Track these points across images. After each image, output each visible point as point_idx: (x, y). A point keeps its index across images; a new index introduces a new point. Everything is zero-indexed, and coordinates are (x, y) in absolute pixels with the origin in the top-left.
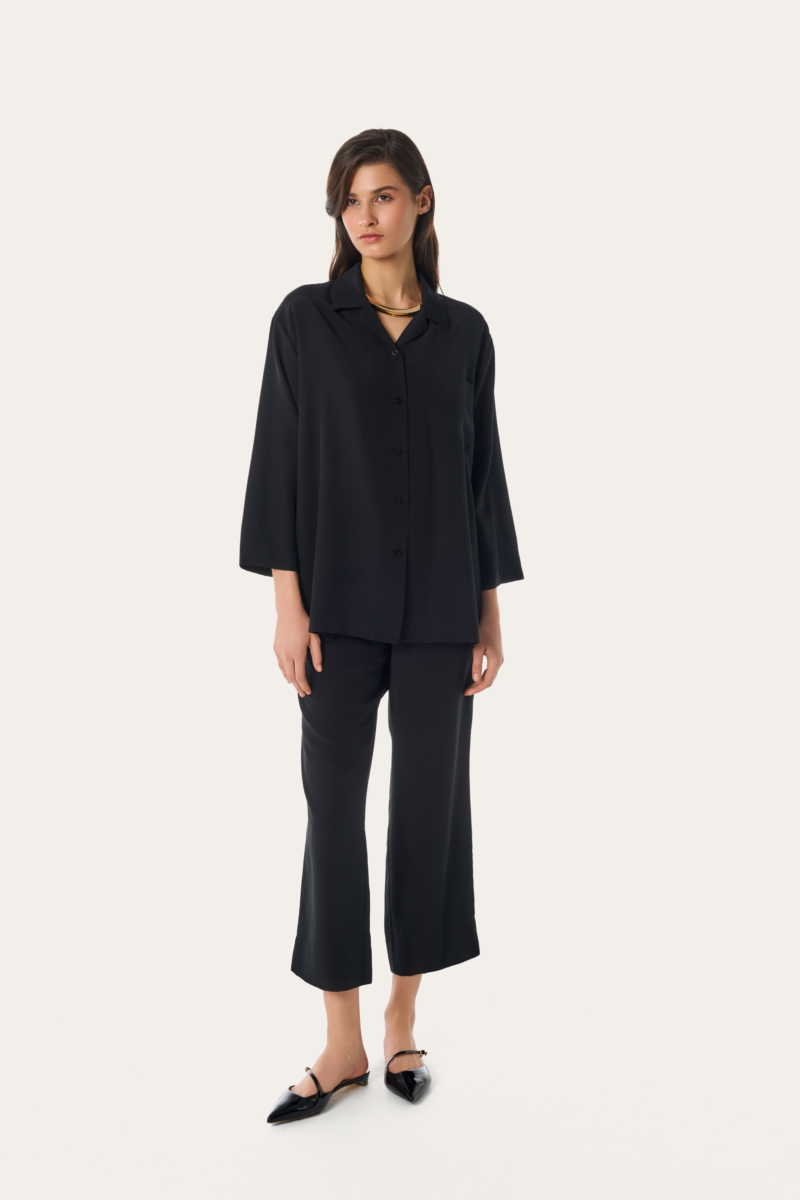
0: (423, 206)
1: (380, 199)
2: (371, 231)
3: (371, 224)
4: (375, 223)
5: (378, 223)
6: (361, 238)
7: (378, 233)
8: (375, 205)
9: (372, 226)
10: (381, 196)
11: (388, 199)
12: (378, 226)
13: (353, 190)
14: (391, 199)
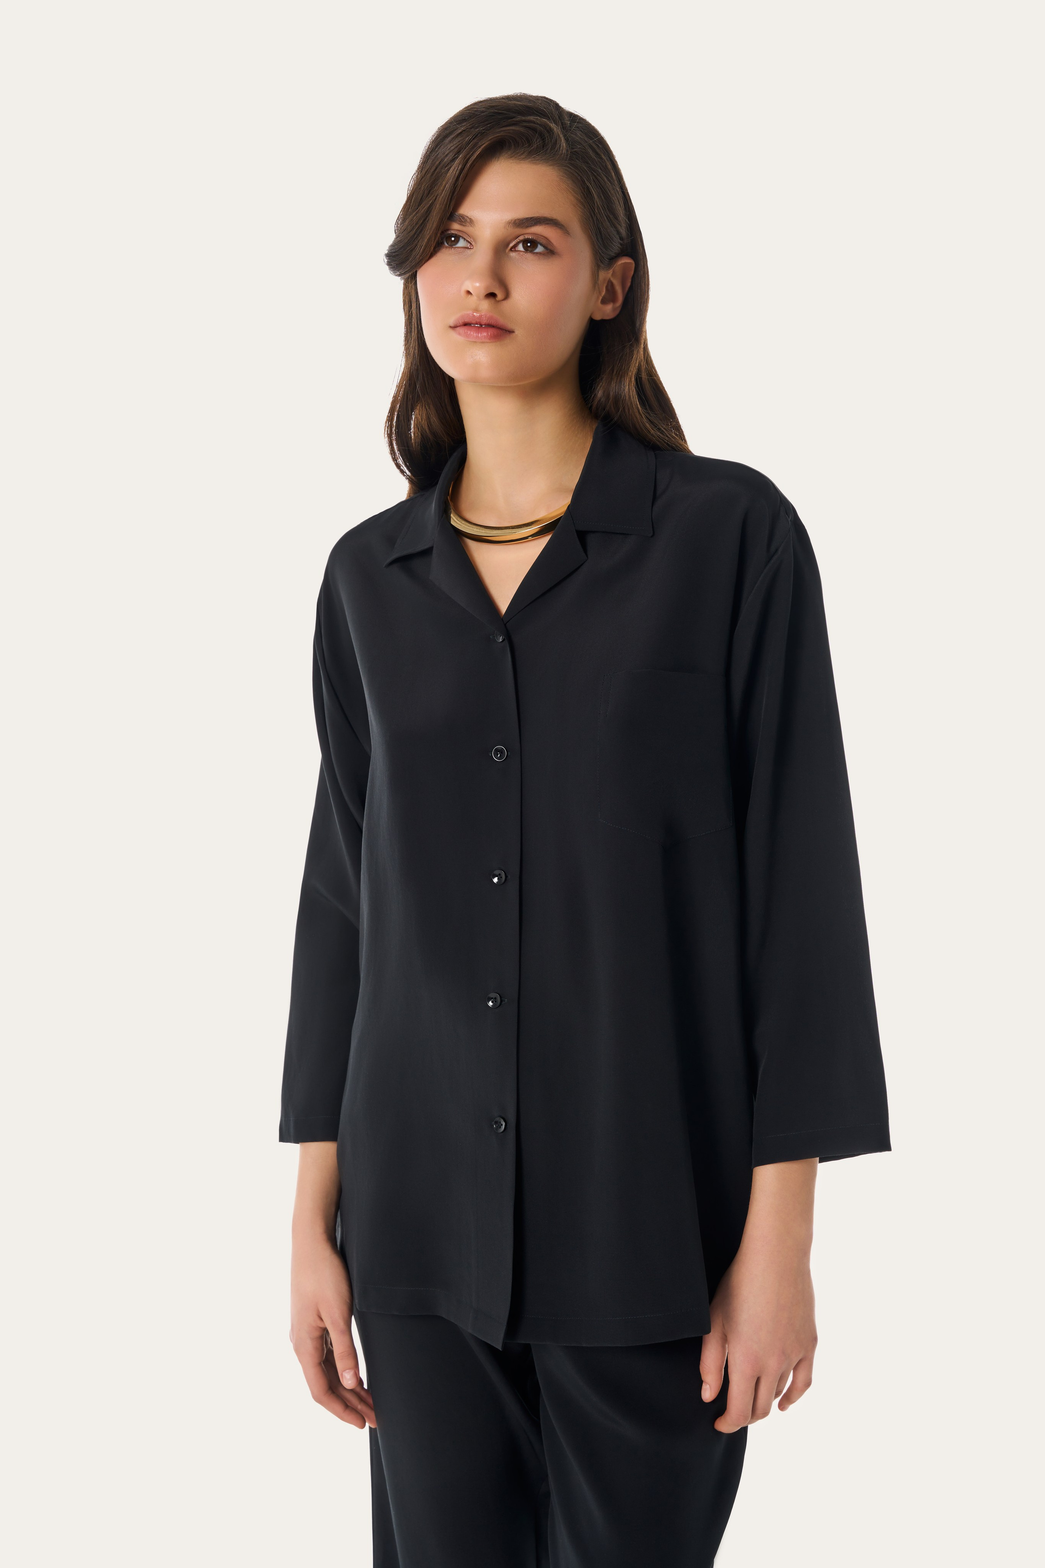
0: (604, 302)
1: (520, 247)
3: (491, 295)
4: (500, 296)
5: (507, 296)
6: (454, 327)
7: (502, 321)
8: (508, 259)
9: (492, 300)
10: (525, 242)
11: (540, 249)
12: (506, 305)
13: (466, 210)
14: (547, 251)
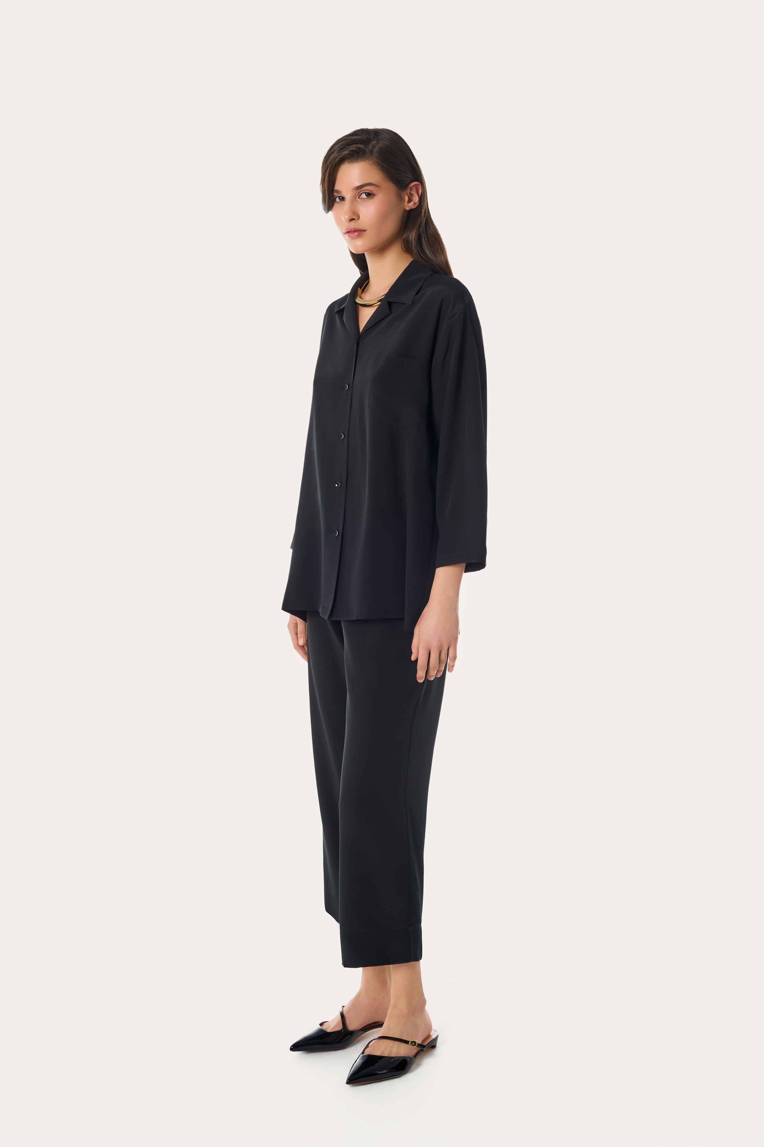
0: (409, 202)
2: (353, 225)
3: (352, 220)
4: (357, 218)
6: (345, 233)
7: (359, 228)
8: (358, 201)
9: (354, 221)
11: (370, 195)
12: (360, 221)
14: (374, 195)
